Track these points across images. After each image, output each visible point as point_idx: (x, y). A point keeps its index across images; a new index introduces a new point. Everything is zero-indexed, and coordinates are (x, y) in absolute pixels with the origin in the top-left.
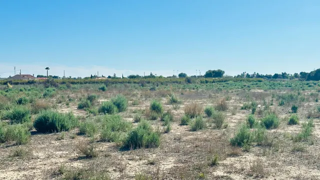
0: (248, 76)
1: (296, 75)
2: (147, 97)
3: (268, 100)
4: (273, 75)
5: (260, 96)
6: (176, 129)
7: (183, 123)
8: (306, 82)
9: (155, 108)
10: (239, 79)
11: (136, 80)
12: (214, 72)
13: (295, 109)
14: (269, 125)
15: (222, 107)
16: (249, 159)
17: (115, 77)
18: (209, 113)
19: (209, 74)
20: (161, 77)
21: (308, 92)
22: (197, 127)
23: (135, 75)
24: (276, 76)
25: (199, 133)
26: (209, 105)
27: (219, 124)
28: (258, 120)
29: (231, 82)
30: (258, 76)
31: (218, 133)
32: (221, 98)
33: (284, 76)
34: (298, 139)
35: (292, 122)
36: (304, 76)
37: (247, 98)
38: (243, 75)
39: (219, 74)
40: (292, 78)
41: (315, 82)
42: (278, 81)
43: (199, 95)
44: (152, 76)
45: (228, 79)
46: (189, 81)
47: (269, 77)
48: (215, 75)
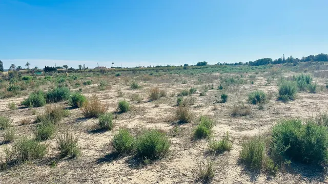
0: (221, 64)
1: (247, 63)
4: (234, 63)
8: (251, 67)
10: (216, 66)
11: (159, 68)
12: (201, 63)
17: (150, 67)
19: (199, 64)
20: (173, 66)
23: (160, 65)
24: (236, 64)
29: (210, 68)
30: (226, 64)
33: (240, 64)
36: (251, 64)
38: (218, 64)
39: (204, 64)
40: (244, 65)
41: (257, 67)
42: (236, 67)
44: (168, 66)
45: (209, 66)
47: (232, 65)
48: (202, 65)
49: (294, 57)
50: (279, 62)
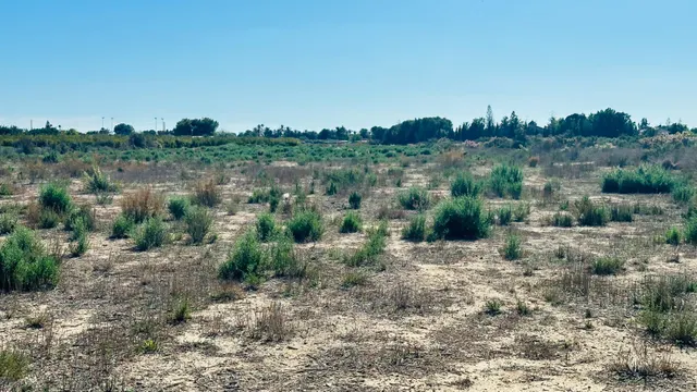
0: (268, 133)
1: (364, 134)
2: (35, 176)
3: (304, 183)
4: (318, 131)
5: (289, 176)
6: (100, 247)
7: (118, 233)
8: (380, 147)
9: (53, 202)
10: (248, 139)
12: (194, 123)
13: (355, 202)
14: (302, 233)
15: (208, 199)
16: (256, 305)
18: (177, 210)
19: (184, 128)
20: (71, 132)
21: (383, 168)
22: (151, 241)
23: (9, 126)
24: (325, 134)
25: (152, 255)
26: (180, 194)
27: (198, 234)
28: (280, 224)
29: (231, 145)
30: (289, 134)
31: (194, 253)
32: (206, 178)
33: (341, 134)
34: (357, 261)
35: (349, 227)
36: (380, 135)
37: (263, 179)
38: (257, 131)
39: (206, 127)
40: (356, 138)
41: (400, 147)
42: (329, 144)
43: (158, 174)
44: (49, 130)
45: (225, 139)
46: (138, 141)
47: (310, 136)
48: (197, 131)
49: (524, 119)
50: (475, 131)
